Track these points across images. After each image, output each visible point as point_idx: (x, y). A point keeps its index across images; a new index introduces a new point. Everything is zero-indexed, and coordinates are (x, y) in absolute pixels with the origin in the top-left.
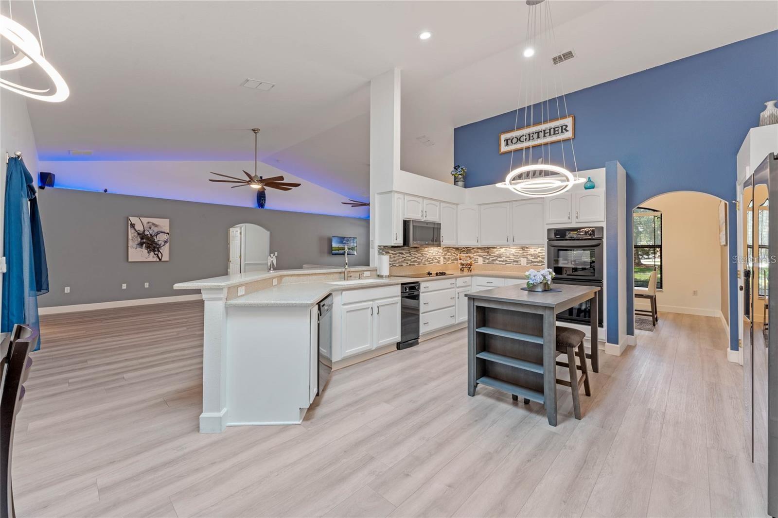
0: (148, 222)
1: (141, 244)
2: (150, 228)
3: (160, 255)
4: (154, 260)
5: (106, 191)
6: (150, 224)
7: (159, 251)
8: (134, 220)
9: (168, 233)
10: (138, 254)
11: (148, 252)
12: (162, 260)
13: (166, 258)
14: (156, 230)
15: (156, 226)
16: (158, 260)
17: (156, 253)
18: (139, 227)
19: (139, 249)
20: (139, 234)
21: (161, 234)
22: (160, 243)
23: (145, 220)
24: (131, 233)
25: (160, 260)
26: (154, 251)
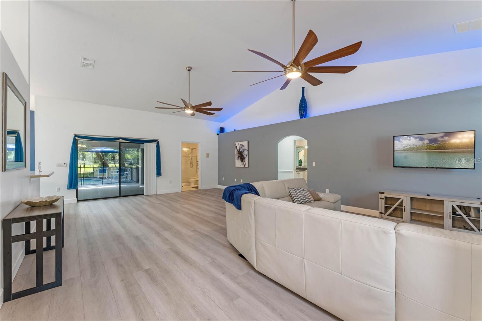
0: (241, 144)
1: (238, 157)
2: (241, 148)
3: (245, 163)
4: (243, 167)
5: (235, 130)
6: (241, 145)
7: (244, 161)
8: (237, 144)
9: (247, 150)
10: (238, 163)
11: (241, 162)
12: (246, 167)
13: (247, 166)
14: (243, 148)
15: (243, 146)
16: (244, 167)
17: (243, 162)
18: (238, 148)
19: (238, 160)
20: (238, 151)
21: (245, 151)
22: (244, 156)
23: (240, 143)
24: (236, 152)
25: (245, 166)
26: (243, 161)
